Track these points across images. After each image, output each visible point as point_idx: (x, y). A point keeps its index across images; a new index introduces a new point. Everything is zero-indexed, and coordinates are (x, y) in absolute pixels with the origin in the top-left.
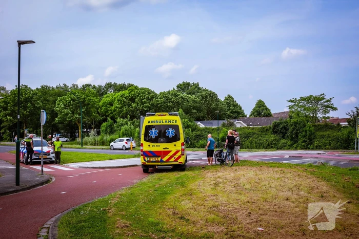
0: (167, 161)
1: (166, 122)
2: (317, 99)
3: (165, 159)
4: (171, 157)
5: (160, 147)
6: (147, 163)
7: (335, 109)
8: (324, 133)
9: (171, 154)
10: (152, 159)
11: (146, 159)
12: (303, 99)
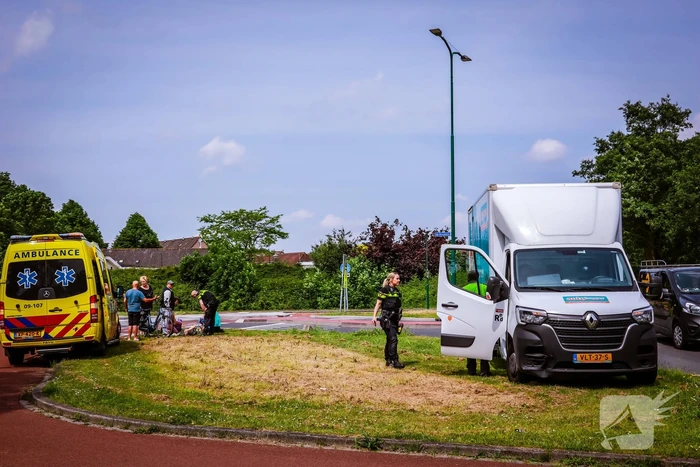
0: (60, 336)
1: (55, 253)
2: (252, 218)
3: (54, 333)
4: (68, 328)
5: (43, 308)
6: (14, 345)
7: (283, 236)
8: (276, 281)
9: (67, 321)
10: (24, 336)
11: (12, 335)
12: (228, 217)
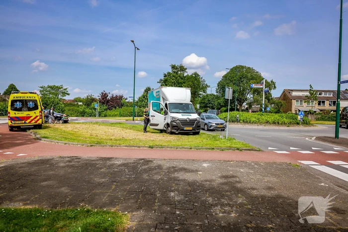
0: (30, 122)
1: (27, 97)
2: (58, 88)
3: (27, 122)
4: (32, 120)
5: (24, 114)
6: (14, 125)
7: (68, 94)
8: (70, 108)
9: (32, 118)
10: (17, 122)
11: (13, 122)
12: (49, 87)
